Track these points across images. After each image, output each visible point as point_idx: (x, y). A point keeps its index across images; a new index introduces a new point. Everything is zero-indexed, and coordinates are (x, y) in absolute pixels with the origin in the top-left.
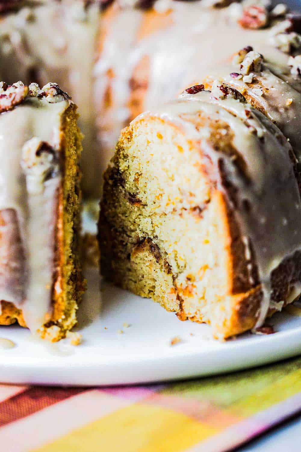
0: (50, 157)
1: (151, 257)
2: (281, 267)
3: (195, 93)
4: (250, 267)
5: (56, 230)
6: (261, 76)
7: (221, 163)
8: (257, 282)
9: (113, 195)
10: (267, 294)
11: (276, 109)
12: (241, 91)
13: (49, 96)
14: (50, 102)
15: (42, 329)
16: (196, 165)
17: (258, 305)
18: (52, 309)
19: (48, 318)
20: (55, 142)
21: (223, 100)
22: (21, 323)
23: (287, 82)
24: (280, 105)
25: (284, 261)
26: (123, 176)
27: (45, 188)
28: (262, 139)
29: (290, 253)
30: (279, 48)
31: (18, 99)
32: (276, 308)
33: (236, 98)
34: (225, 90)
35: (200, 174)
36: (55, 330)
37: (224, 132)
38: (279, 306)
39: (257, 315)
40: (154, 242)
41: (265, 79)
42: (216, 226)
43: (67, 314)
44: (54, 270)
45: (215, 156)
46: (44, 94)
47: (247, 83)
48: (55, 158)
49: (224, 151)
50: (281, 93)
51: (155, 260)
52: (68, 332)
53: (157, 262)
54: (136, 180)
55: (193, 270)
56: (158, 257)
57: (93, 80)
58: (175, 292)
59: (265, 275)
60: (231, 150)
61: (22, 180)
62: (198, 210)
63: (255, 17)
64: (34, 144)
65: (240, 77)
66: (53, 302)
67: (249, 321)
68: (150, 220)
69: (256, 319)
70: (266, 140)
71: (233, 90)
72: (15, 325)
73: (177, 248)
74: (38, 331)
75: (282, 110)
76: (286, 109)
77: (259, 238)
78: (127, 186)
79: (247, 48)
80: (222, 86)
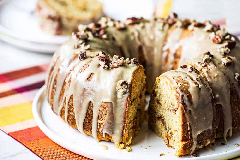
0: (126, 86)
1: (162, 123)
2: (201, 134)
3: (183, 68)
4: (189, 133)
5: (125, 112)
6: (209, 64)
7: (183, 96)
8: (192, 138)
9: (153, 99)
10: (195, 143)
11: (210, 77)
12: (199, 69)
13: (131, 64)
14: (131, 66)
15: (118, 144)
16: (175, 95)
17: (192, 146)
18: (122, 138)
19: (120, 141)
20: (129, 81)
21: (191, 73)
22: (112, 141)
23: (218, 67)
24: (212, 76)
25: (203, 132)
26: (156, 94)
27: (123, 97)
28: (200, 89)
29: (206, 129)
30: (220, 53)
31: (120, 64)
32: (199, 147)
33: (196, 72)
34: (192, 69)
35: (176, 99)
36: (122, 145)
37: (186, 85)
38: (201, 147)
39: (191, 149)
40: (163, 118)
41: (210, 65)
42: (179, 117)
43: (127, 140)
44: (124, 125)
45: (181, 94)
46: (130, 63)
47: (203, 66)
48: (127, 87)
49: (185, 92)
50: (214, 71)
51: (163, 124)
52: (127, 146)
53: (163, 125)
54: (159, 96)
55: (172, 130)
56: (164, 124)
57: (162, 52)
58: (167, 137)
59: (195, 136)
60: (188, 92)
61: (116, 93)
62: (175, 110)
63: (217, 39)
64: (121, 82)
65: (201, 64)
66: (122, 136)
67: (188, 151)
68: (162, 110)
69: (191, 151)
70: (201, 89)
71: (195, 69)
72: (110, 141)
73: (169, 122)
74: (117, 144)
75: (212, 78)
76: (214, 78)
77: (194, 123)
78: (157, 97)
79: (207, 53)
80: (192, 67)
